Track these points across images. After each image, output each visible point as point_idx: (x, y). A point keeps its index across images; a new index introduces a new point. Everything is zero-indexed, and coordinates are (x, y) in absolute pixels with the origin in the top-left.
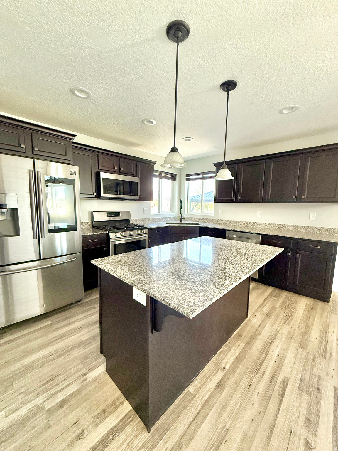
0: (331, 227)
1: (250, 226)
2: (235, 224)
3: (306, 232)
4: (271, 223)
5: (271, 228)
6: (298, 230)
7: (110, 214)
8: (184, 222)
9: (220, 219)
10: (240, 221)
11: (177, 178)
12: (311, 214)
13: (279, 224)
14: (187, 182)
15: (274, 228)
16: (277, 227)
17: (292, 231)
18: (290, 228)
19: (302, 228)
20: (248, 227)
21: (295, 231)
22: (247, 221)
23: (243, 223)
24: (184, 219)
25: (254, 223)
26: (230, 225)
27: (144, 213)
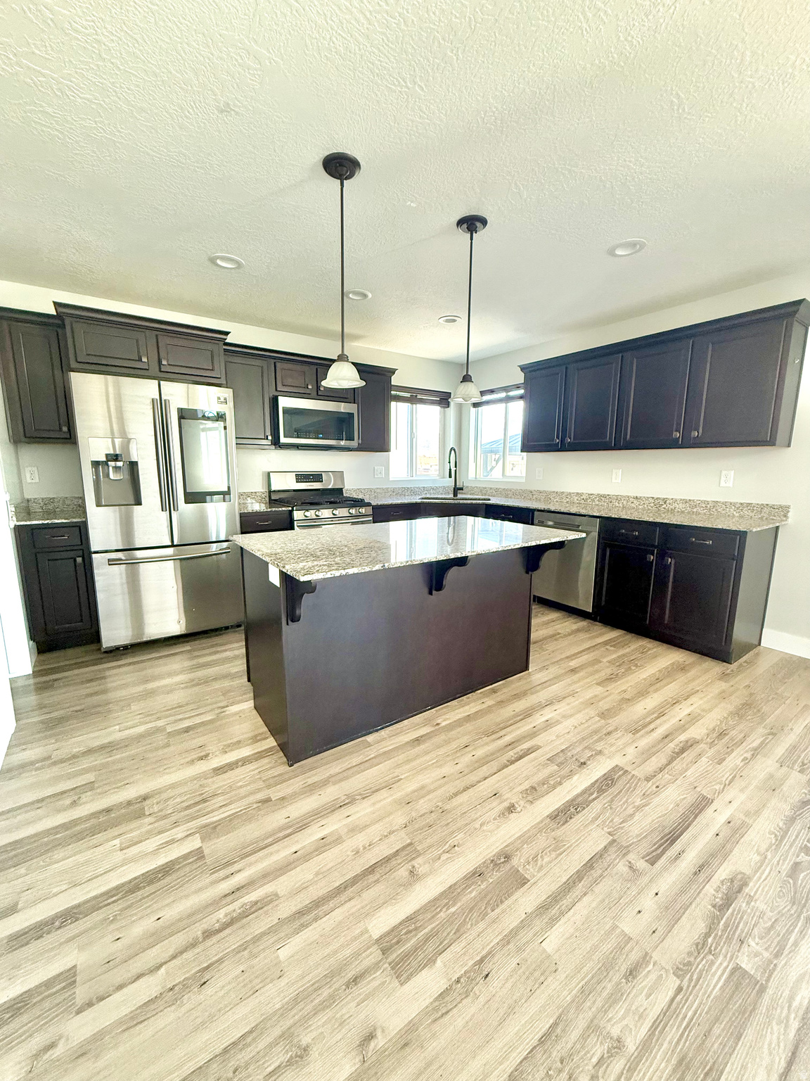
0: (765, 503)
1: (597, 503)
2: (568, 500)
3: (711, 514)
4: (639, 495)
5: (640, 507)
6: (695, 510)
7: (301, 477)
8: (459, 496)
9: (536, 489)
10: (578, 493)
11: (453, 402)
12: (724, 473)
13: (656, 496)
14: (473, 410)
15: (646, 506)
16: (652, 505)
17: (683, 512)
18: (678, 507)
19: (704, 505)
20: (592, 504)
21: (689, 513)
22: (590, 493)
23: (582, 497)
24: (462, 489)
25: (604, 496)
26: (557, 501)
27: (376, 476)
